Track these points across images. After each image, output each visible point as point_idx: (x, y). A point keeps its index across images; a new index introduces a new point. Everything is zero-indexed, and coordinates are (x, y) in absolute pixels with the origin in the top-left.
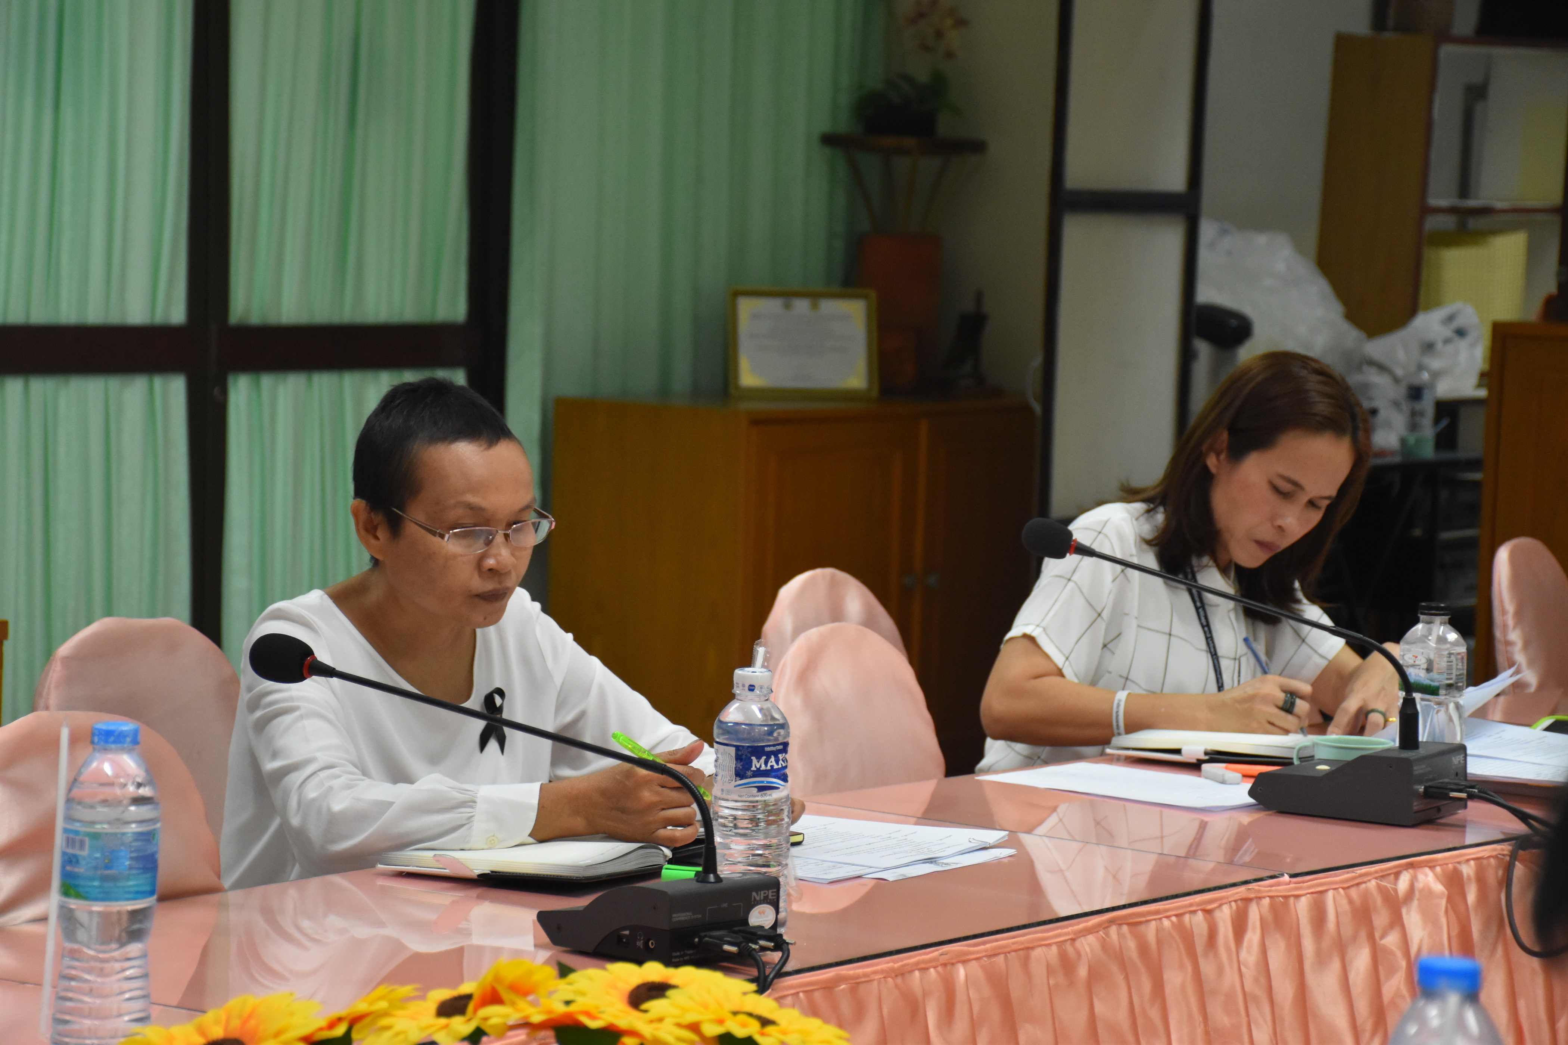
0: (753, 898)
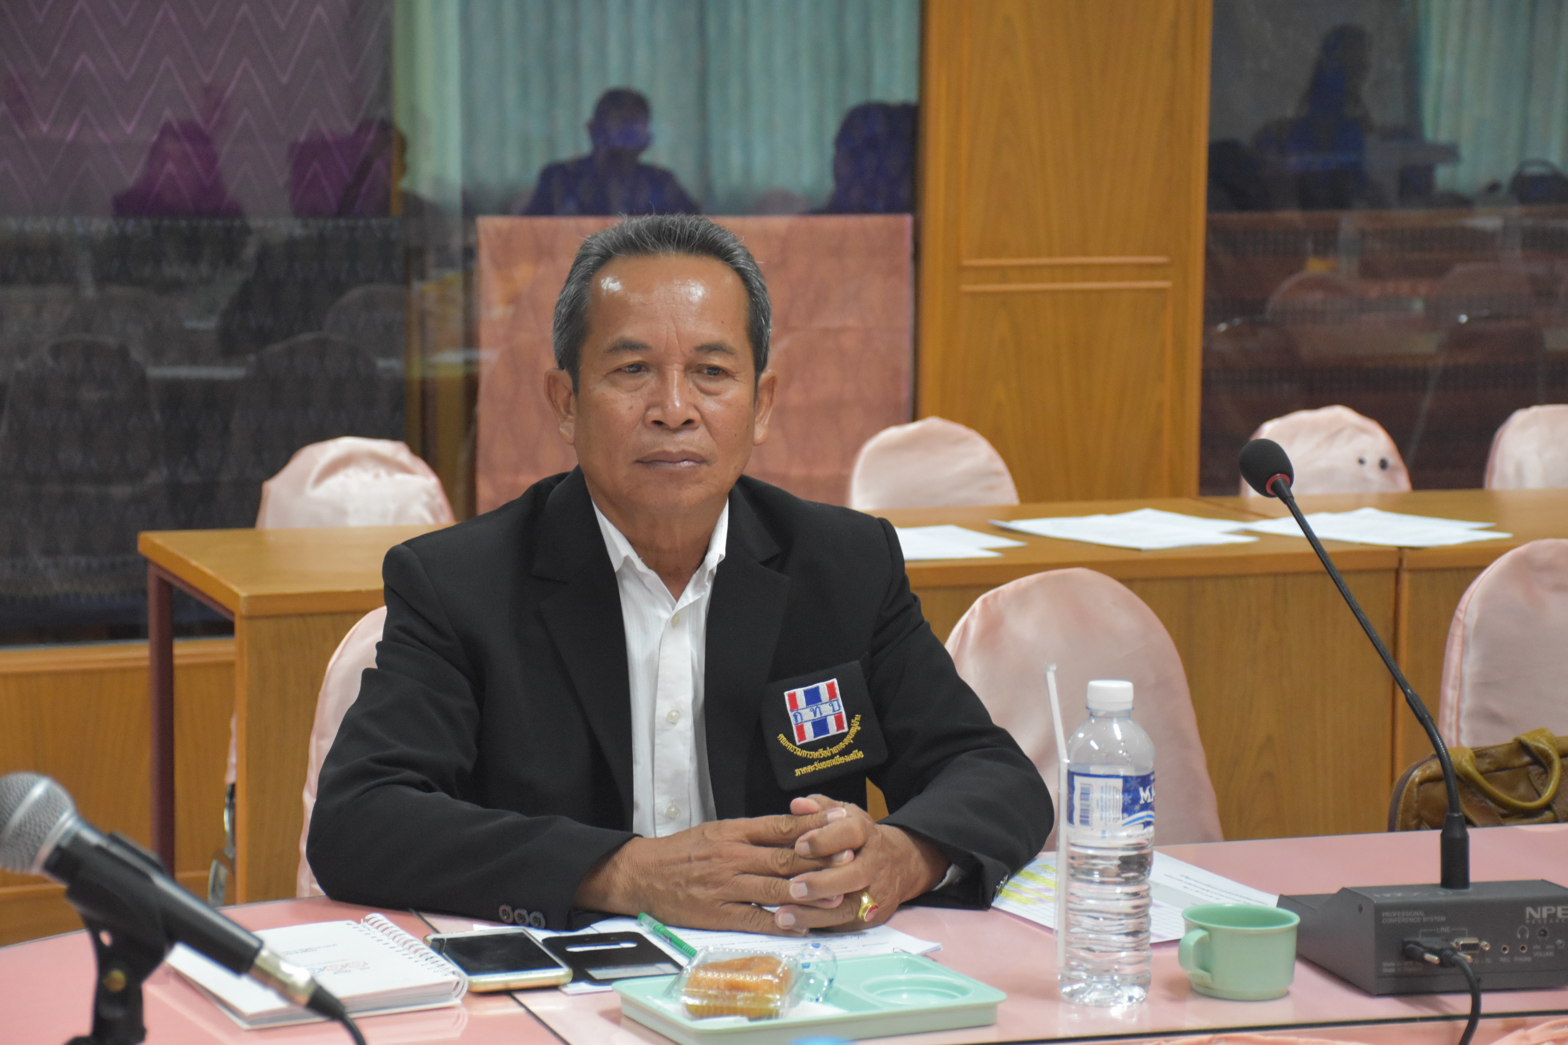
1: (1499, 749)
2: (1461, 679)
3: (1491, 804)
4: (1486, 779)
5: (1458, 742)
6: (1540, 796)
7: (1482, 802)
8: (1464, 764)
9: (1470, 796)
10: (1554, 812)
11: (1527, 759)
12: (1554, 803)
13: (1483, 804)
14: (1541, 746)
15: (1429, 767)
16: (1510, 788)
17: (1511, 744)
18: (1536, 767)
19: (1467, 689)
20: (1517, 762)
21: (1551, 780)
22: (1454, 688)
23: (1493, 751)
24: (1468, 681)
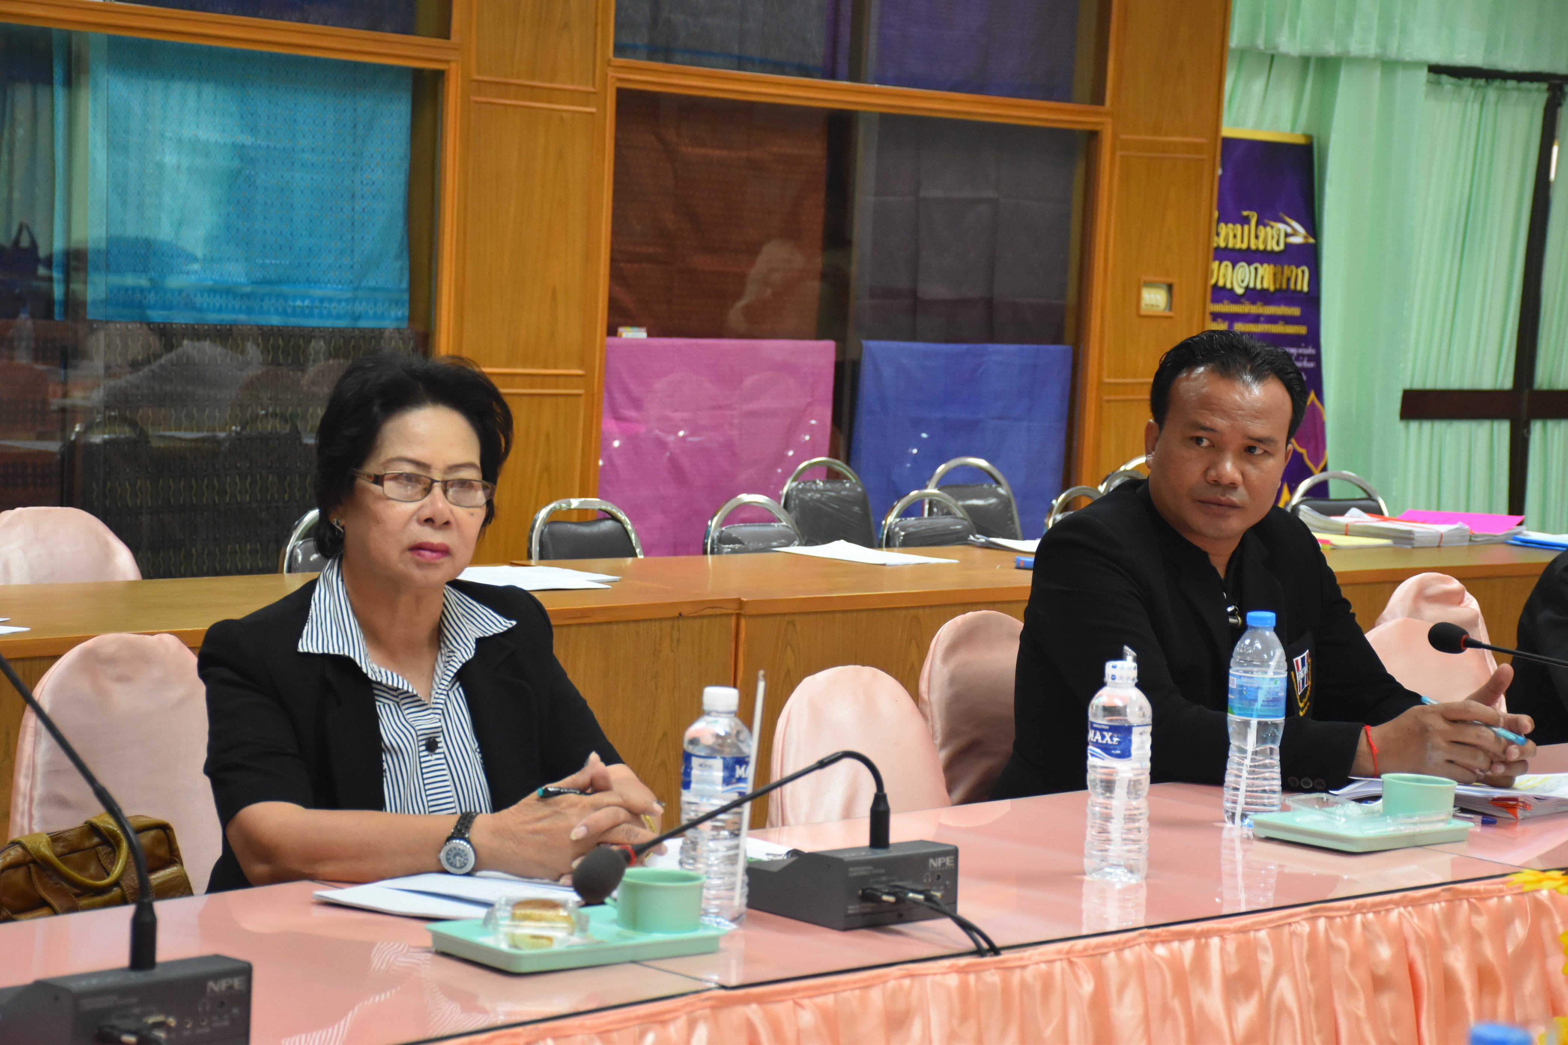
1: (72, 833)
2: (34, 768)
3: (66, 886)
4: (61, 861)
5: (31, 829)
6: (108, 874)
7: (57, 884)
8: (43, 849)
9: (46, 880)
10: (122, 889)
11: (96, 840)
12: (121, 880)
13: (58, 886)
14: (110, 827)
15: (9, 855)
16: (82, 869)
17: (82, 827)
18: (105, 847)
19: (39, 777)
20: (87, 844)
21: (119, 858)
22: (27, 776)
23: (67, 834)
24: (40, 770)
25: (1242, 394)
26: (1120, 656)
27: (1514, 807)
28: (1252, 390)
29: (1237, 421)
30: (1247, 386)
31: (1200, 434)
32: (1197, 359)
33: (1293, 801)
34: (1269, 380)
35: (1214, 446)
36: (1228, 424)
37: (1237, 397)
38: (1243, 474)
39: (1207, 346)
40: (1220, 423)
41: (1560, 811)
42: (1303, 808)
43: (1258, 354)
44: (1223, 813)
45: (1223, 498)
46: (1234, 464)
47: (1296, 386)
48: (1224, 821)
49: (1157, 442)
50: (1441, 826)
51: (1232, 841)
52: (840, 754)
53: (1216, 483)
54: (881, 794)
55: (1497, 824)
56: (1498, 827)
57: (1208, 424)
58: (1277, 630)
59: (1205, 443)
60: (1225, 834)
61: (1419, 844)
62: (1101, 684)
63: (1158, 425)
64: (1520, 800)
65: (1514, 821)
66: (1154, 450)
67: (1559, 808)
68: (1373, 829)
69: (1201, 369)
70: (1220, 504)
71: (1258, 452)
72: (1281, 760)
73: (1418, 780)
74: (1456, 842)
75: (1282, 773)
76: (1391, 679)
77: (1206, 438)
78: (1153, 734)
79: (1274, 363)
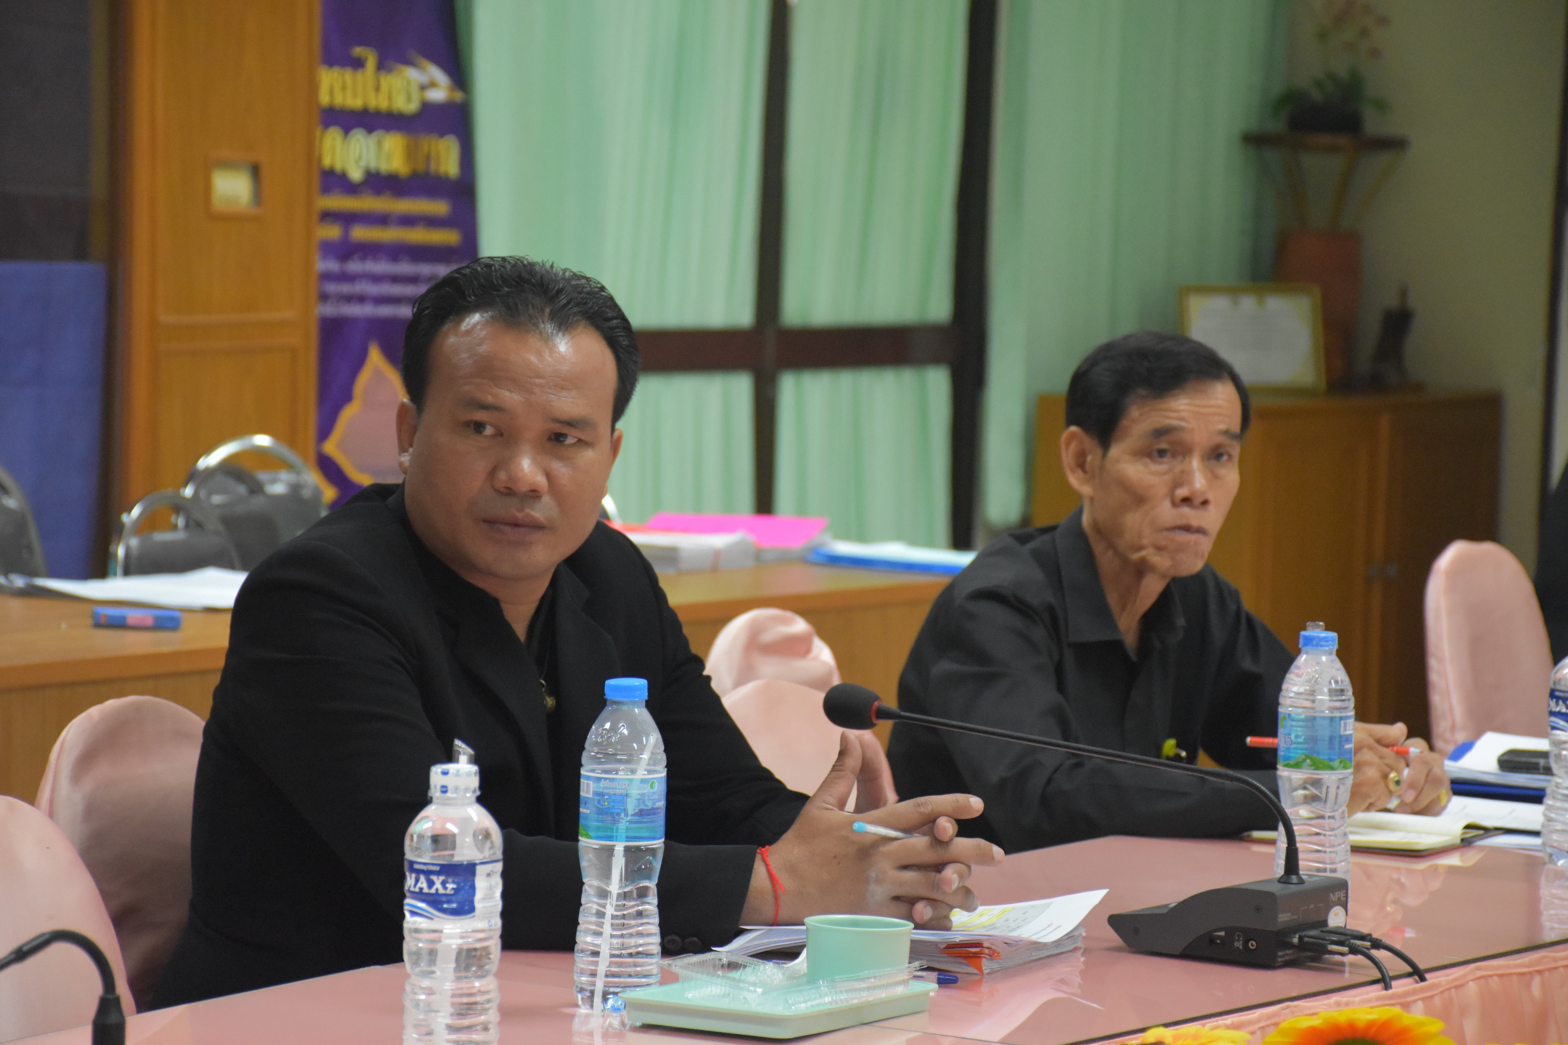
0: (1330, 900)
25: (539, 354)
26: (450, 757)
27: (977, 956)
28: (554, 345)
29: (534, 394)
30: (547, 340)
31: (480, 416)
32: (470, 302)
33: (682, 967)
34: (579, 329)
35: (502, 435)
36: (521, 399)
37: (533, 358)
38: (549, 476)
39: (482, 281)
40: (510, 398)
41: (1034, 958)
42: (699, 976)
43: (560, 291)
44: (575, 992)
45: (520, 515)
46: (534, 460)
47: (621, 339)
48: (577, 1006)
49: (415, 433)
50: (900, 990)
51: (590, 1034)
52: (47, 936)
53: (509, 492)
54: (109, 996)
55: (958, 984)
56: (960, 988)
57: (490, 399)
58: (651, 705)
59: (489, 431)
60: (576, 1024)
61: (866, 1022)
62: (424, 801)
63: (415, 406)
64: (985, 945)
65: (978, 977)
66: (411, 446)
67: (1033, 954)
68: (805, 1002)
69: (476, 318)
70: (515, 525)
71: (570, 441)
72: (660, 906)
73: (855, 924)
74: (915, 1013)
75: (661, 925)
76: (767, 775)
77: (491, 425)
78: (505, 875)
79: (586, 304)
